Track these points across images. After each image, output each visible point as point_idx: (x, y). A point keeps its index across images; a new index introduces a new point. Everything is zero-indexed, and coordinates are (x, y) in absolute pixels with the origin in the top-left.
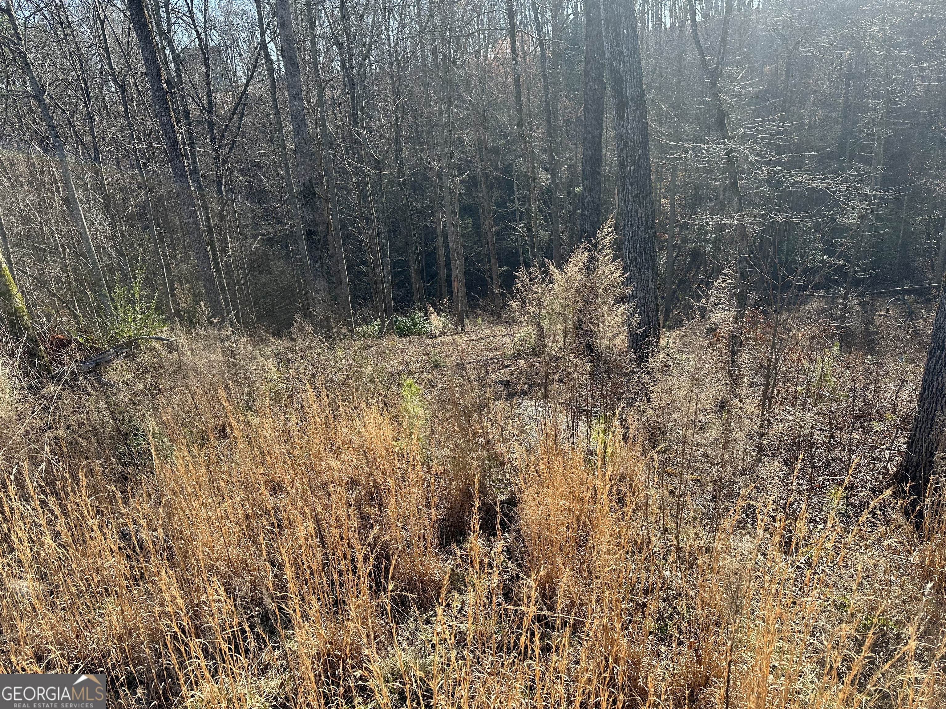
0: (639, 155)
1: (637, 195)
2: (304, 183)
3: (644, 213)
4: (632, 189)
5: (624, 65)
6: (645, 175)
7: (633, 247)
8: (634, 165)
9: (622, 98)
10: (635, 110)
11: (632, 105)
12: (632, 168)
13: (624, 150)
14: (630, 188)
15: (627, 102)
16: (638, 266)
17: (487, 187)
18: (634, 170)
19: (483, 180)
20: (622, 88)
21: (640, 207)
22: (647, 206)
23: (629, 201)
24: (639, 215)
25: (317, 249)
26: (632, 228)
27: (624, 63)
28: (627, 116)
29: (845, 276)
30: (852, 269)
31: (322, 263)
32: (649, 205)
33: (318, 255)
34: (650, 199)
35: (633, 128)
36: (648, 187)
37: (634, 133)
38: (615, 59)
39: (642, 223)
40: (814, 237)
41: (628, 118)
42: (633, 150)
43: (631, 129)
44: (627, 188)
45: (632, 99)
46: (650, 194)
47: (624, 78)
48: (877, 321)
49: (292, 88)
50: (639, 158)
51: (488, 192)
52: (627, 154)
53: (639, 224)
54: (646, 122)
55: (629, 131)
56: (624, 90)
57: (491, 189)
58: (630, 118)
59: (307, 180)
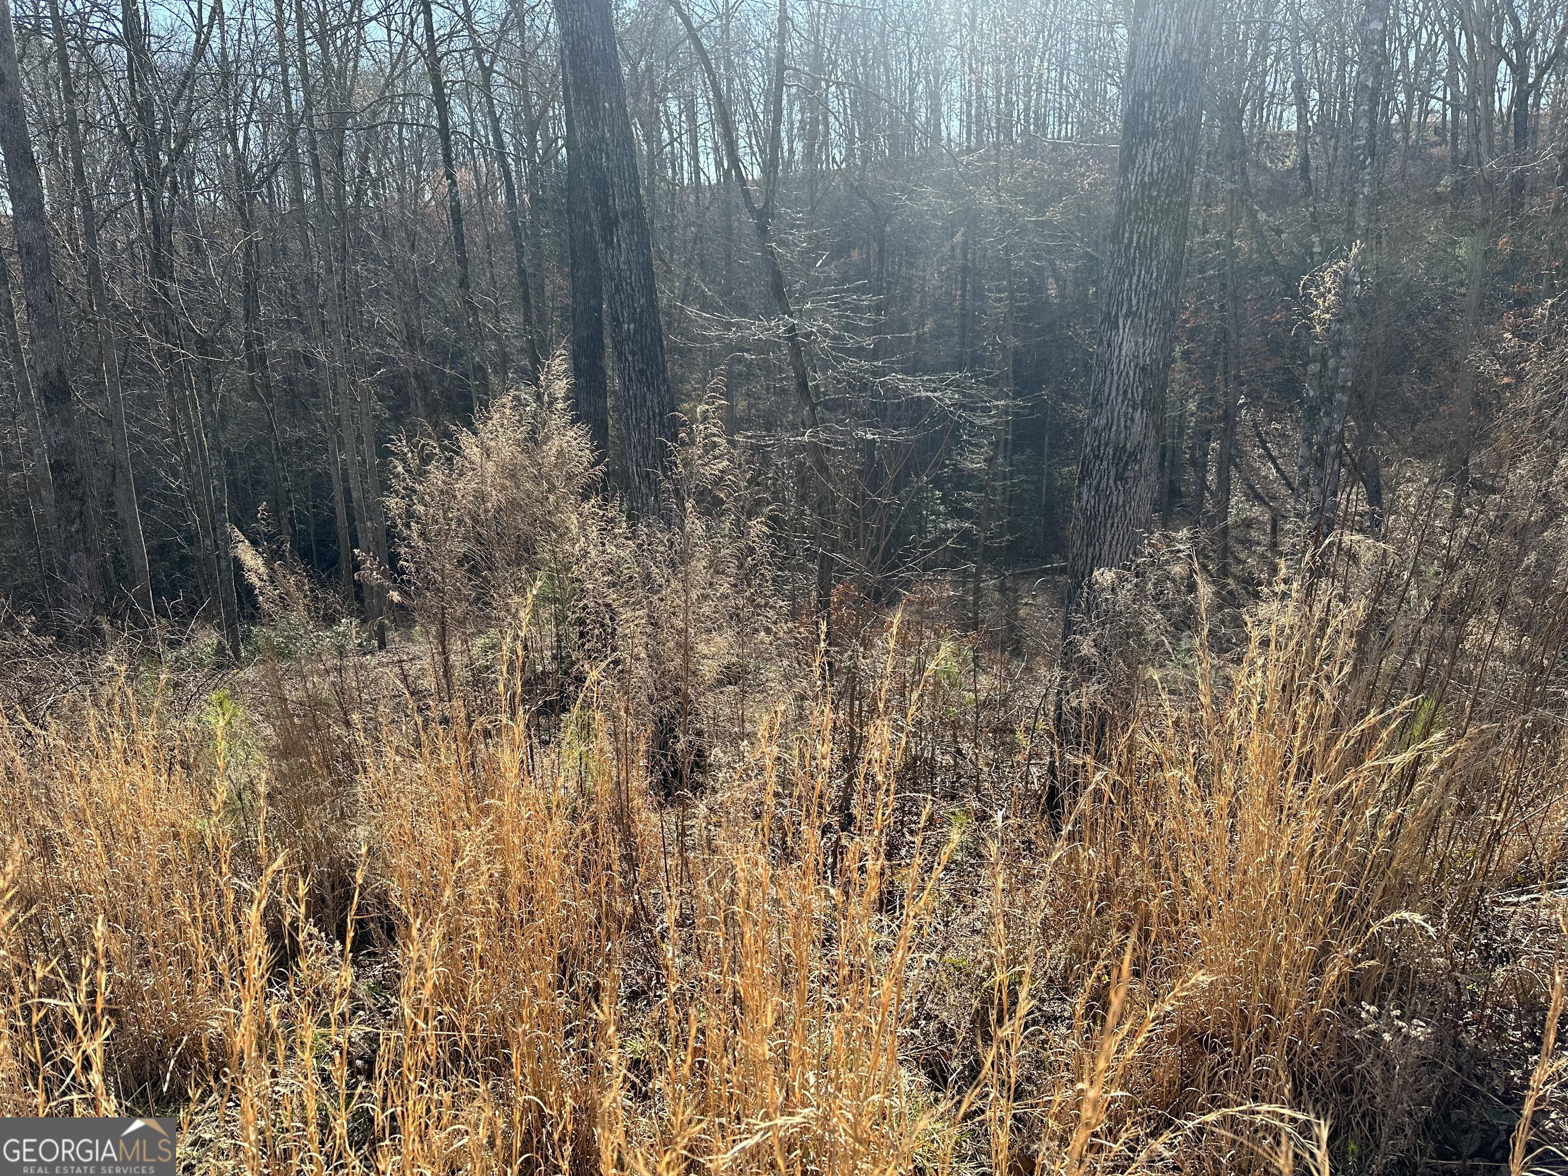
0: (642, 307)
1: (642, 372)
3: (656, 401)
4: (633, 361)
5: (607, 158)
6: (652, 340)
7: (643, 456)
8: (634, 321)
9: (608, 212)
10: (631, 233)
11: (624, 226)
12: (632, 326)
13: (617, 297)
14: (630, 359)
15: (617, 218)
16: (653, 487)
18: (635, 330)
20: (607, 195)
21: (649, 390)
22: (659, 390)
23: (630, 380)
24: (649, 403)
26: (638, 424)
27: (607, 154)
28: (618, 241)
29: (974, 543)
30: (982, 534)
32: (664, 388)
34: (664, 379)
35: (626, 263)
36: (660, 359)
37: (630, 270)
38: (593, 148)
39: (654, 418)
40: (933, 495)
41: (620, 246)
42: (632, 297)
43: (625, 263)
44: (627, 360)
45: (624, 215)
46: (664, 371)
47: (609, 180)
48: (1022, 612)
50: (642, 311)
52: (622, 303)
53: (649, 419)
54: (648, 255)
55: (623, 267)
56: (611, 198)
58: (623, 246)
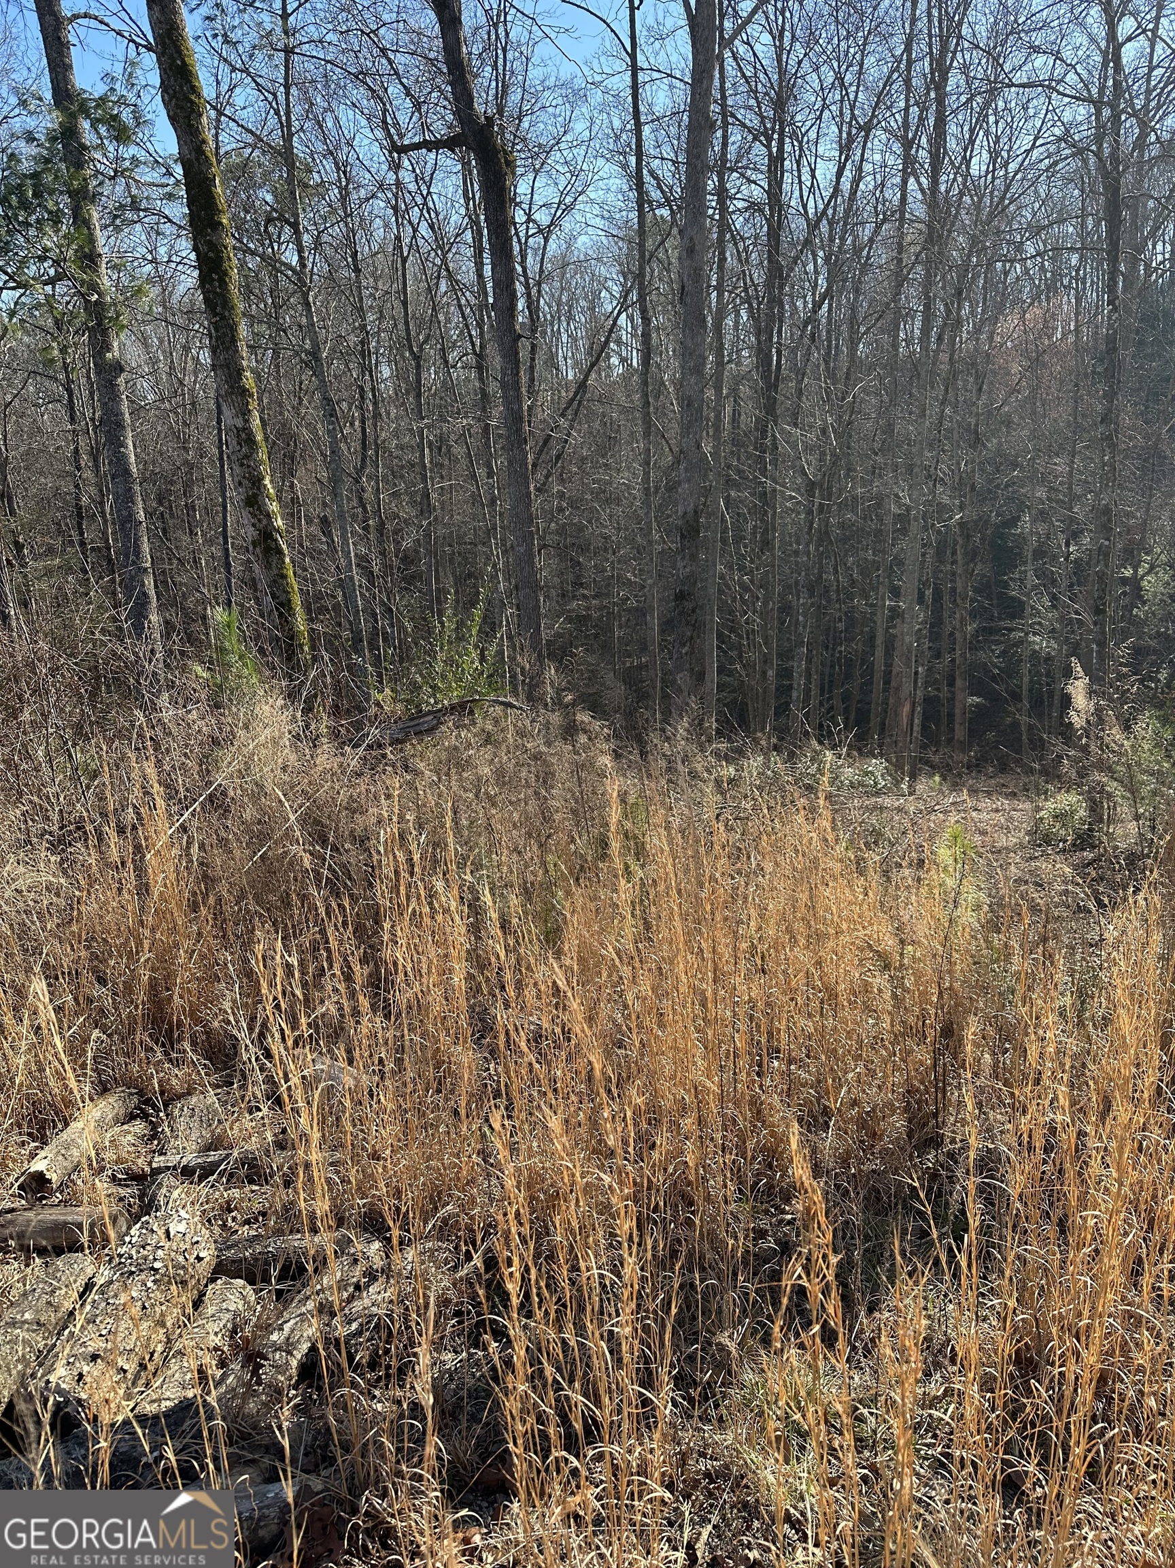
2: (685, 513)
17: (966, 554)
19: (961, 542)
25: (688, 623)
31: (692, 647)
33: (689, 633)
49: (690, 354)
51: (967, 564)
57: (972, 560)
59: (690, 509)
